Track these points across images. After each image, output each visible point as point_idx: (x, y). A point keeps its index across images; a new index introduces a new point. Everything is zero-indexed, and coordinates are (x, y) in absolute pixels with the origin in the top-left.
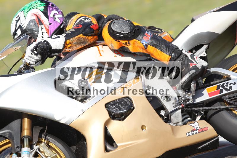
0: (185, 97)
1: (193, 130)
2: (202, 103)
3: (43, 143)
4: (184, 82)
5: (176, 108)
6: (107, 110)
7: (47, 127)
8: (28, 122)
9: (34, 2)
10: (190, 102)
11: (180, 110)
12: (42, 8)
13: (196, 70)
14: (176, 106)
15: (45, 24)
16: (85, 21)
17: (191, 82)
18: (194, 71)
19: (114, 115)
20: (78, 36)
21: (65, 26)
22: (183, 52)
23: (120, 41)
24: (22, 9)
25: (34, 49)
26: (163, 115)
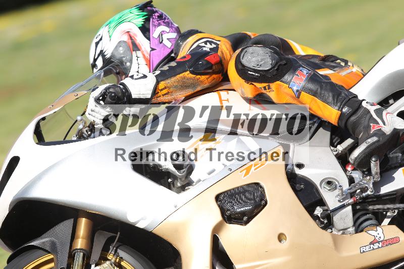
0: (360, 185)
1: (372, 243)
2: (393, 195)
3: (108, 262)
4: (356, 158)
5: (343, 203)
6: (219, 206)
7: (119, 233)
8: (87, 224)
9: (127, 11)
10: (369, 192)
11: (350, 207)
12: (140, 21)
13: (379, 137)
14: (344, 199)
15: (143, 49)
16: (204, 47)
17: (370, 158)
18: (375, 139)
19: (230, 215)
20: (181, 75)
21: (177, 54)
22: (364, 104)
23: (255, 84)
24: (108, 22)
25: (100, 97)
26: (319, 215)
